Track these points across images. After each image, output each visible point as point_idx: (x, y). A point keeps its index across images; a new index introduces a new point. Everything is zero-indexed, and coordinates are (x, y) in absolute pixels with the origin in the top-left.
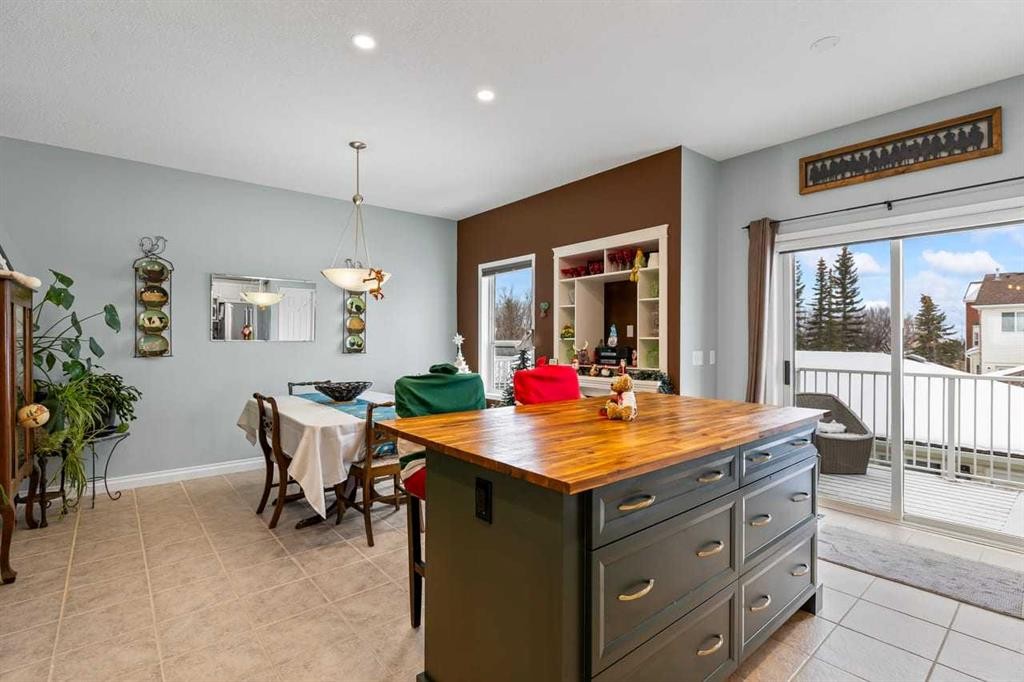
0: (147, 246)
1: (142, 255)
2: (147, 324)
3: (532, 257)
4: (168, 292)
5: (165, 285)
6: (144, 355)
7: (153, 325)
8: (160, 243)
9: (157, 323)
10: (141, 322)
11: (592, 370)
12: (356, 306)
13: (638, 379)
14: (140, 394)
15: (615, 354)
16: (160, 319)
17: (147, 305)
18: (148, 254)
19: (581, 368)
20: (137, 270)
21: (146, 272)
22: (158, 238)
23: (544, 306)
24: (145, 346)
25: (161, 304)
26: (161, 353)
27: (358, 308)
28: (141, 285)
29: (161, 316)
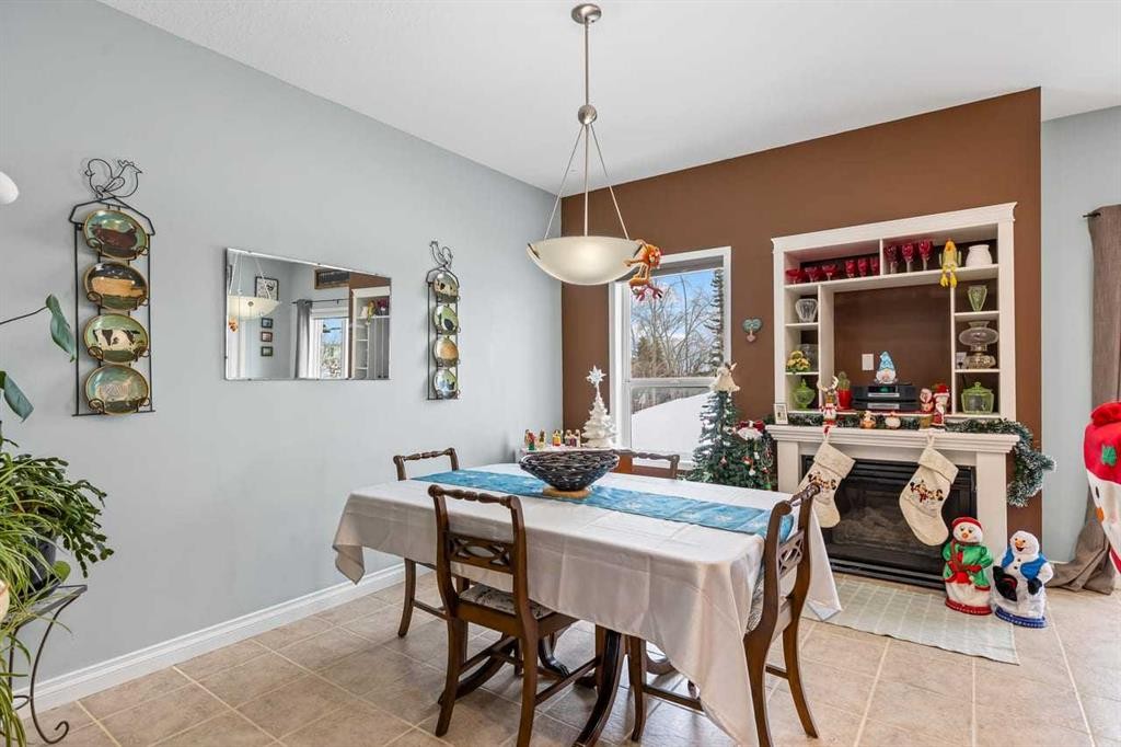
0: (101, 179)
1: (88, 196)
2: (103, 343)
3: (725, 252)
4: (145, 278)
5: (138, 264)
6: (99, 410)
7: (114, 347)
8: (128, 174)
9: (123, 343)
10: (90, 341)
11: (867, 419)
12: (446, 320)
13: (966, 431)
14: (102, 495)
15: (897, 395)
16: (129, 334)
17: (101, 304)
18: (102, 194)
19: (838, 416)
20: (78, 227)
21: (100, 232)
22: (124, 164)
23: (751, 324)
24: (99, 391)
25: (133, 303)
26: (134, 406)
27: (449, 324)
28: (86, 259)
29: (130, 328)
